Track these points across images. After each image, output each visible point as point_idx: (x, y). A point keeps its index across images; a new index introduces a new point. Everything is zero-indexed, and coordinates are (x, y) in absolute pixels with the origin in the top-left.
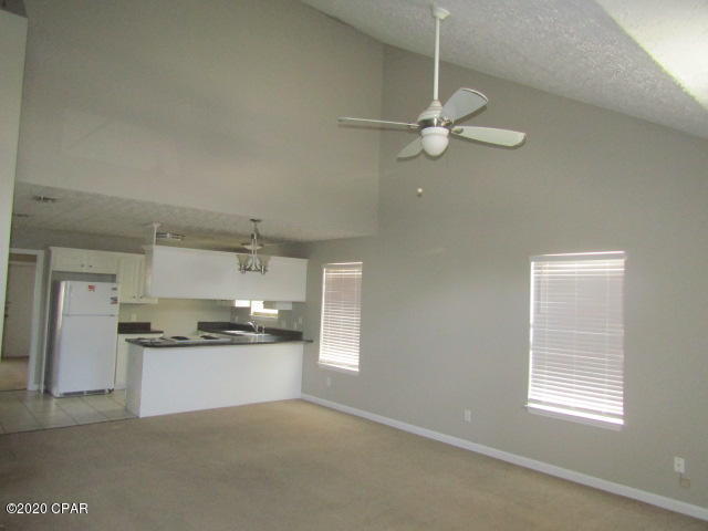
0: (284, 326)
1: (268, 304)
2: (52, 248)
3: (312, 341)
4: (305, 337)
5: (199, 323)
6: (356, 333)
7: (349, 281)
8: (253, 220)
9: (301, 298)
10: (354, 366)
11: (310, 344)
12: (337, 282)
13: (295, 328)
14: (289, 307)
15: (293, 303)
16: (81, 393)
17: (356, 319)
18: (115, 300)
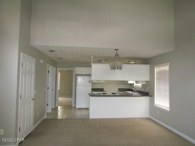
0: (143, 90)
1: (137, 82)
2: (75, 67)
3: (152, 96)
4: (150, 94)
5: (119, 89)
6: (168, 94)
7: (164, 71)
8: (115, 50)
9: (148, 79)
10: (168, 108)
11: (151, 97)
12: (160, 73)
13: (147, 91)
14: (144, 83)
15: (146, 81)
16: (82, 108)
17: (167, 88)
18: (90, 82)
